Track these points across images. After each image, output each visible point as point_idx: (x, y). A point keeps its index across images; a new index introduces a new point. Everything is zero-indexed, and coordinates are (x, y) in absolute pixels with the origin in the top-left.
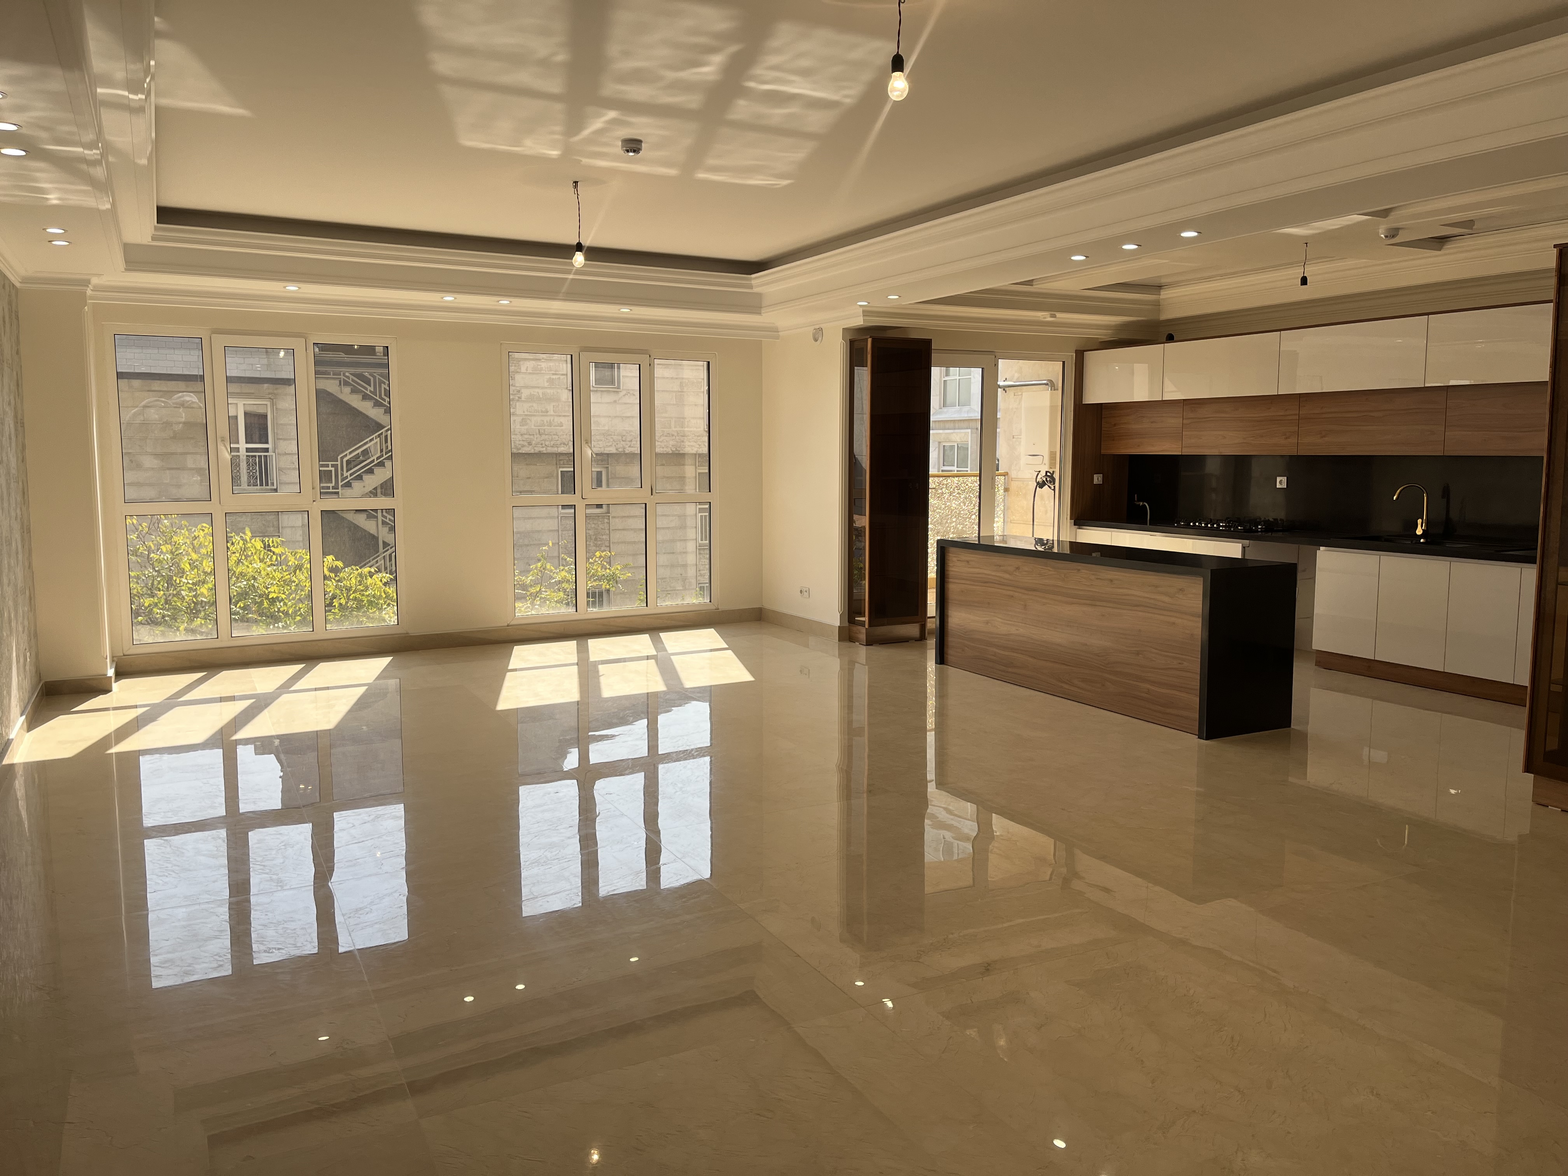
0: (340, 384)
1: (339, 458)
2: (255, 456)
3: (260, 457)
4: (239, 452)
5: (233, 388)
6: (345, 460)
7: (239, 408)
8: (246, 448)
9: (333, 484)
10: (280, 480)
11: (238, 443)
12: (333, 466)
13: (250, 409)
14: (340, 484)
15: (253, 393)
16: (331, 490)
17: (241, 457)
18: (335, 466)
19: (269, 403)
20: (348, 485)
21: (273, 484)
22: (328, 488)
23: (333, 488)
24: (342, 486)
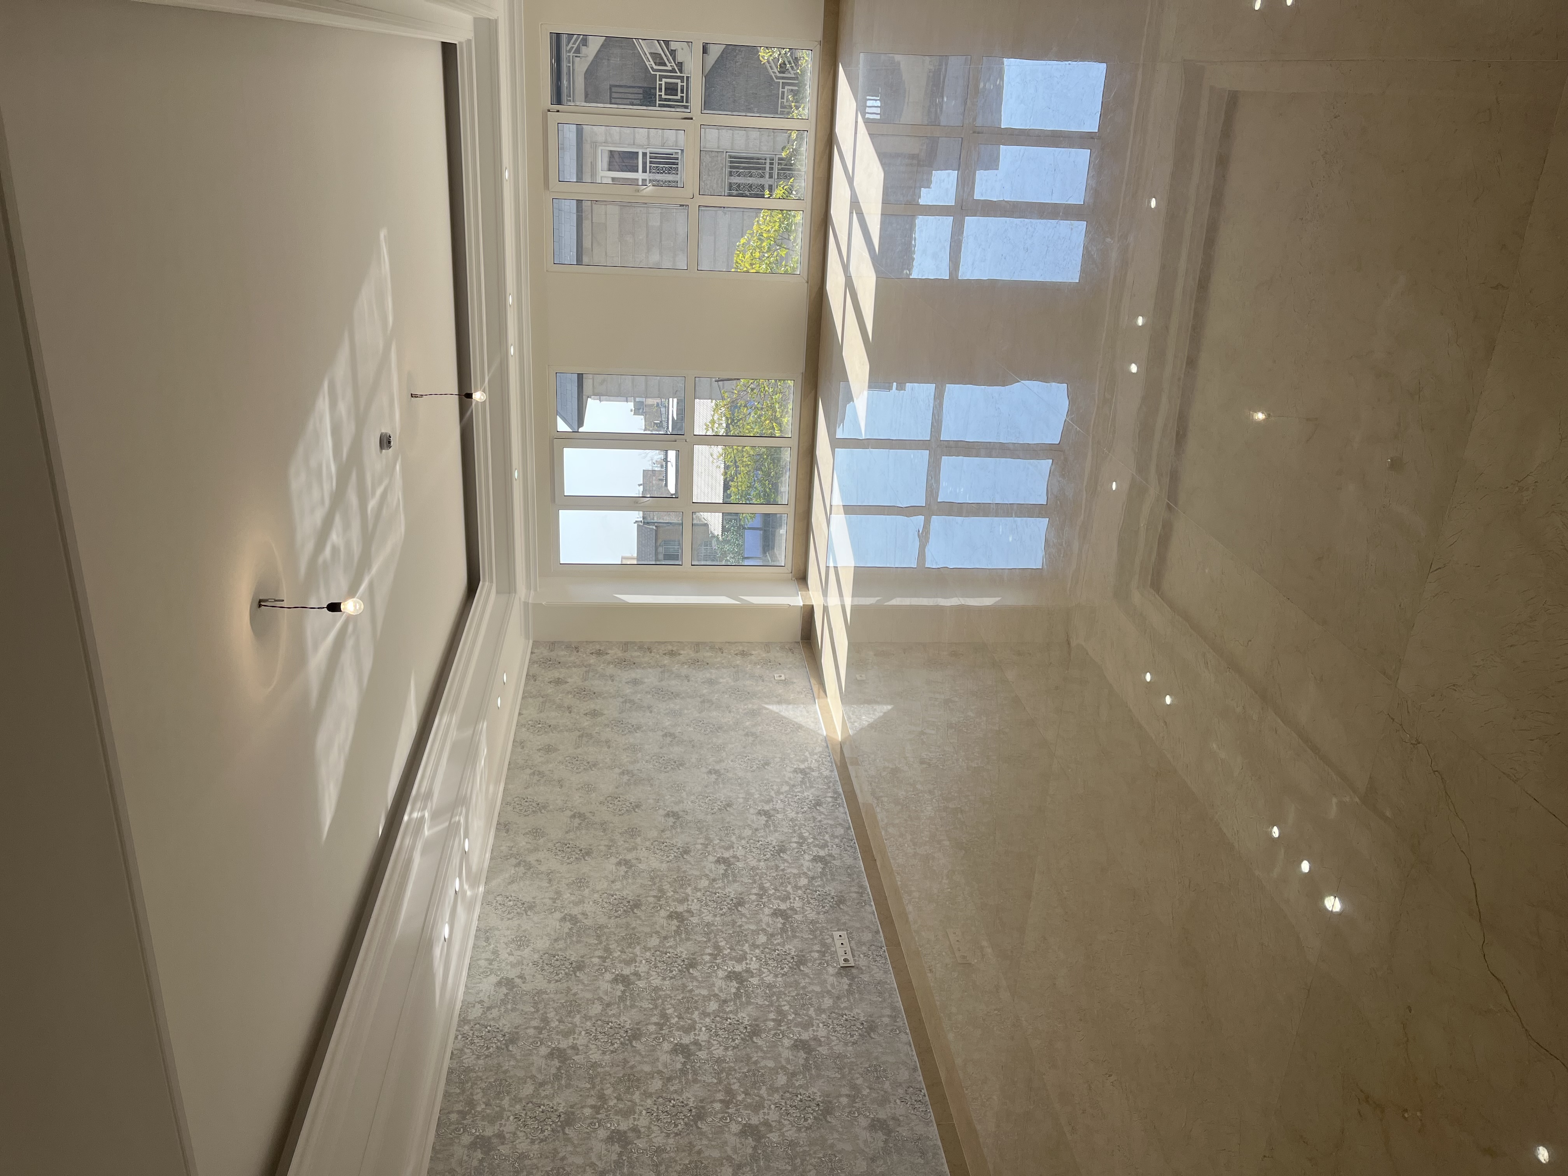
0: (579, 57)
1: (652, 73)
2: (650, 166)
3: (651, 162)
4: (646, 180)
5: (587, 178)
6: (655, 67)
7: (605, 175)
8: (643, 172)
9: (679, 81)
10: (672, 146)
11: (638, 180)
12: (661, 80)
13: (606, 166)
14: (679, 74)
15: (591, 163)
16: (685, 84)
17: (651, 178)
18: (661, 77)
19: (600, 148)
20: (680, 65)
21: (677, 153)
22: (682, 86)
23: (682, 82)
24: (681, 72)
